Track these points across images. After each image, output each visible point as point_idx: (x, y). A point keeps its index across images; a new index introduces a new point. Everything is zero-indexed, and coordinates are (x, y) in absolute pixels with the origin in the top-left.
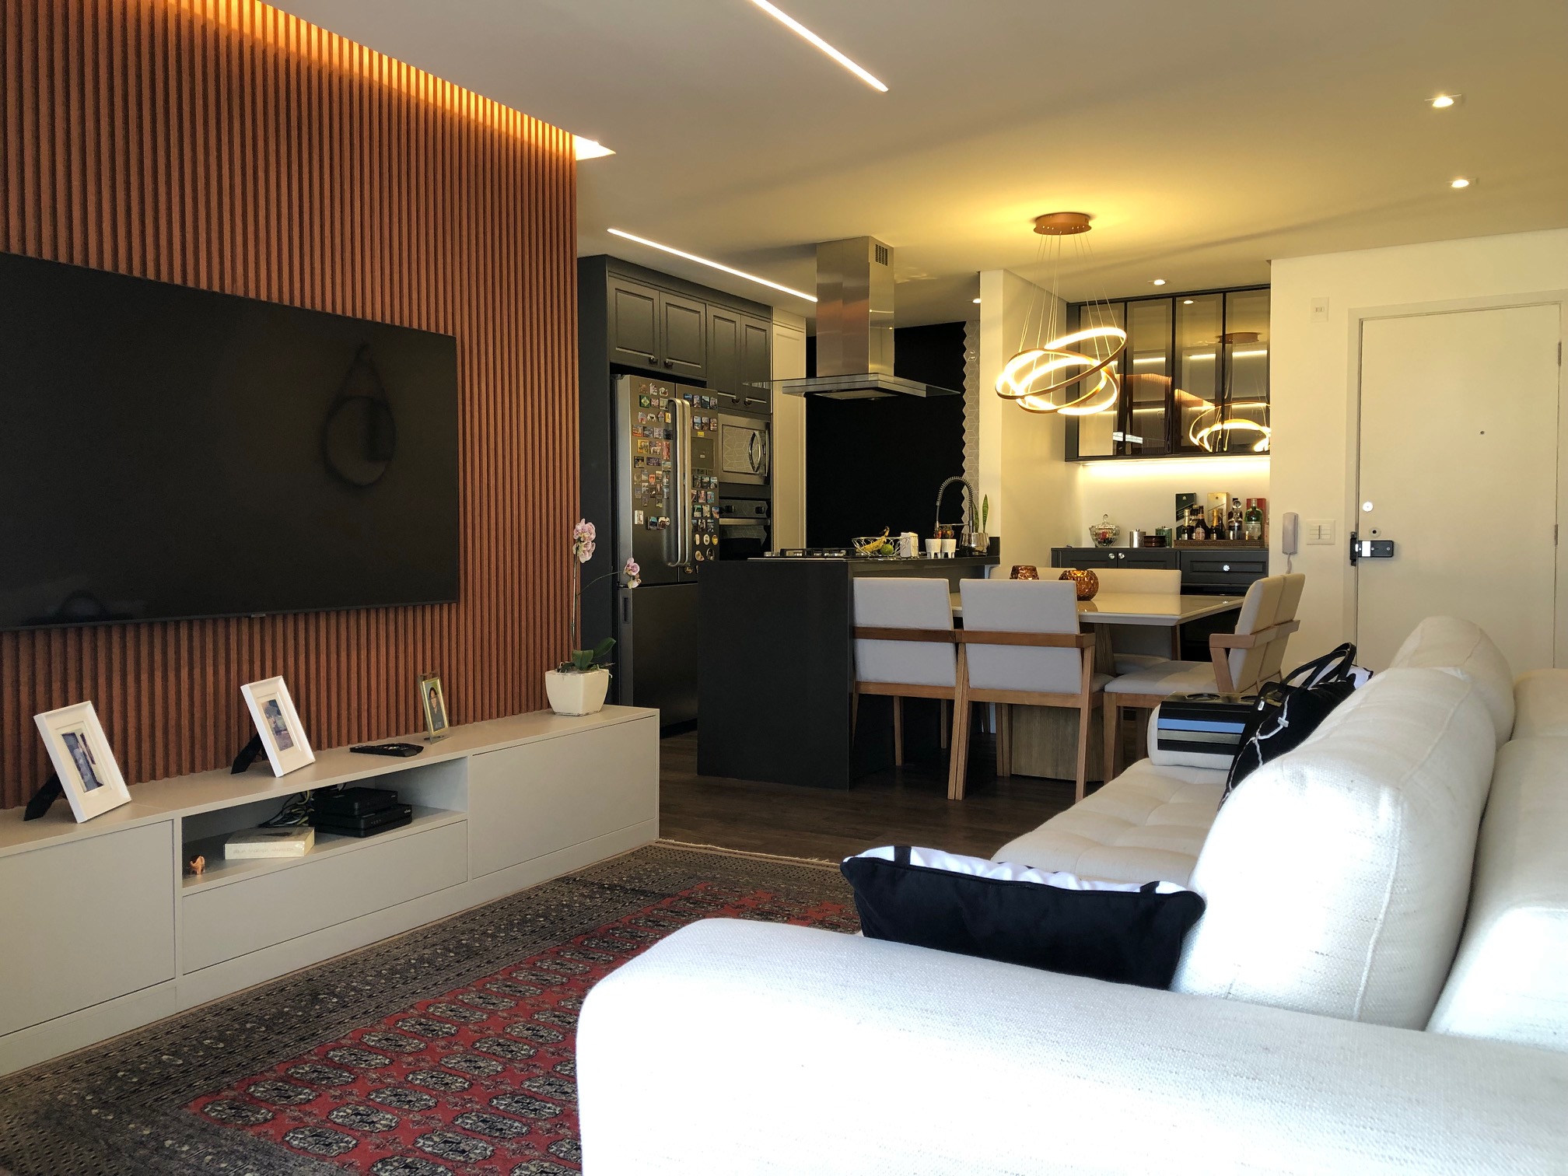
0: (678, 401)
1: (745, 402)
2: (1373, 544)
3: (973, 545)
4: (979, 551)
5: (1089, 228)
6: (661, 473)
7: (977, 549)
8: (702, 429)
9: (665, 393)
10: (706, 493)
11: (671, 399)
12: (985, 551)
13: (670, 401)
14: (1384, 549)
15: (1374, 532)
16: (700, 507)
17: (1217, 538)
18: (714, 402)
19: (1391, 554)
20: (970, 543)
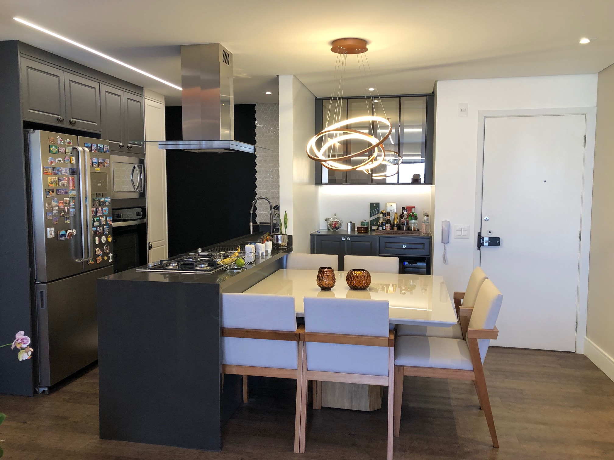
0: (80, 149)
1: (128, 146)
2: (490, 238)
3: (279, 242)
4: (283, 246)
5: (366, 50)
6: (68, 199)
7: (282, 244)
8: (99, 166)
9: (70, 143)
10: (102, 210)
11: (74, 147)
12: (286, 245)
13: (74, 148)
14: (495, 242)
15: (490, 232)
16: (98, 218)
17: (398, 230)
18: (107, 148)
19: (498, 245)
20: (277, 241)
